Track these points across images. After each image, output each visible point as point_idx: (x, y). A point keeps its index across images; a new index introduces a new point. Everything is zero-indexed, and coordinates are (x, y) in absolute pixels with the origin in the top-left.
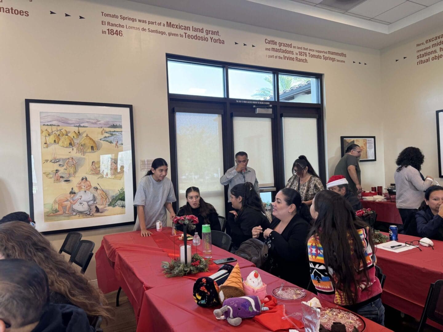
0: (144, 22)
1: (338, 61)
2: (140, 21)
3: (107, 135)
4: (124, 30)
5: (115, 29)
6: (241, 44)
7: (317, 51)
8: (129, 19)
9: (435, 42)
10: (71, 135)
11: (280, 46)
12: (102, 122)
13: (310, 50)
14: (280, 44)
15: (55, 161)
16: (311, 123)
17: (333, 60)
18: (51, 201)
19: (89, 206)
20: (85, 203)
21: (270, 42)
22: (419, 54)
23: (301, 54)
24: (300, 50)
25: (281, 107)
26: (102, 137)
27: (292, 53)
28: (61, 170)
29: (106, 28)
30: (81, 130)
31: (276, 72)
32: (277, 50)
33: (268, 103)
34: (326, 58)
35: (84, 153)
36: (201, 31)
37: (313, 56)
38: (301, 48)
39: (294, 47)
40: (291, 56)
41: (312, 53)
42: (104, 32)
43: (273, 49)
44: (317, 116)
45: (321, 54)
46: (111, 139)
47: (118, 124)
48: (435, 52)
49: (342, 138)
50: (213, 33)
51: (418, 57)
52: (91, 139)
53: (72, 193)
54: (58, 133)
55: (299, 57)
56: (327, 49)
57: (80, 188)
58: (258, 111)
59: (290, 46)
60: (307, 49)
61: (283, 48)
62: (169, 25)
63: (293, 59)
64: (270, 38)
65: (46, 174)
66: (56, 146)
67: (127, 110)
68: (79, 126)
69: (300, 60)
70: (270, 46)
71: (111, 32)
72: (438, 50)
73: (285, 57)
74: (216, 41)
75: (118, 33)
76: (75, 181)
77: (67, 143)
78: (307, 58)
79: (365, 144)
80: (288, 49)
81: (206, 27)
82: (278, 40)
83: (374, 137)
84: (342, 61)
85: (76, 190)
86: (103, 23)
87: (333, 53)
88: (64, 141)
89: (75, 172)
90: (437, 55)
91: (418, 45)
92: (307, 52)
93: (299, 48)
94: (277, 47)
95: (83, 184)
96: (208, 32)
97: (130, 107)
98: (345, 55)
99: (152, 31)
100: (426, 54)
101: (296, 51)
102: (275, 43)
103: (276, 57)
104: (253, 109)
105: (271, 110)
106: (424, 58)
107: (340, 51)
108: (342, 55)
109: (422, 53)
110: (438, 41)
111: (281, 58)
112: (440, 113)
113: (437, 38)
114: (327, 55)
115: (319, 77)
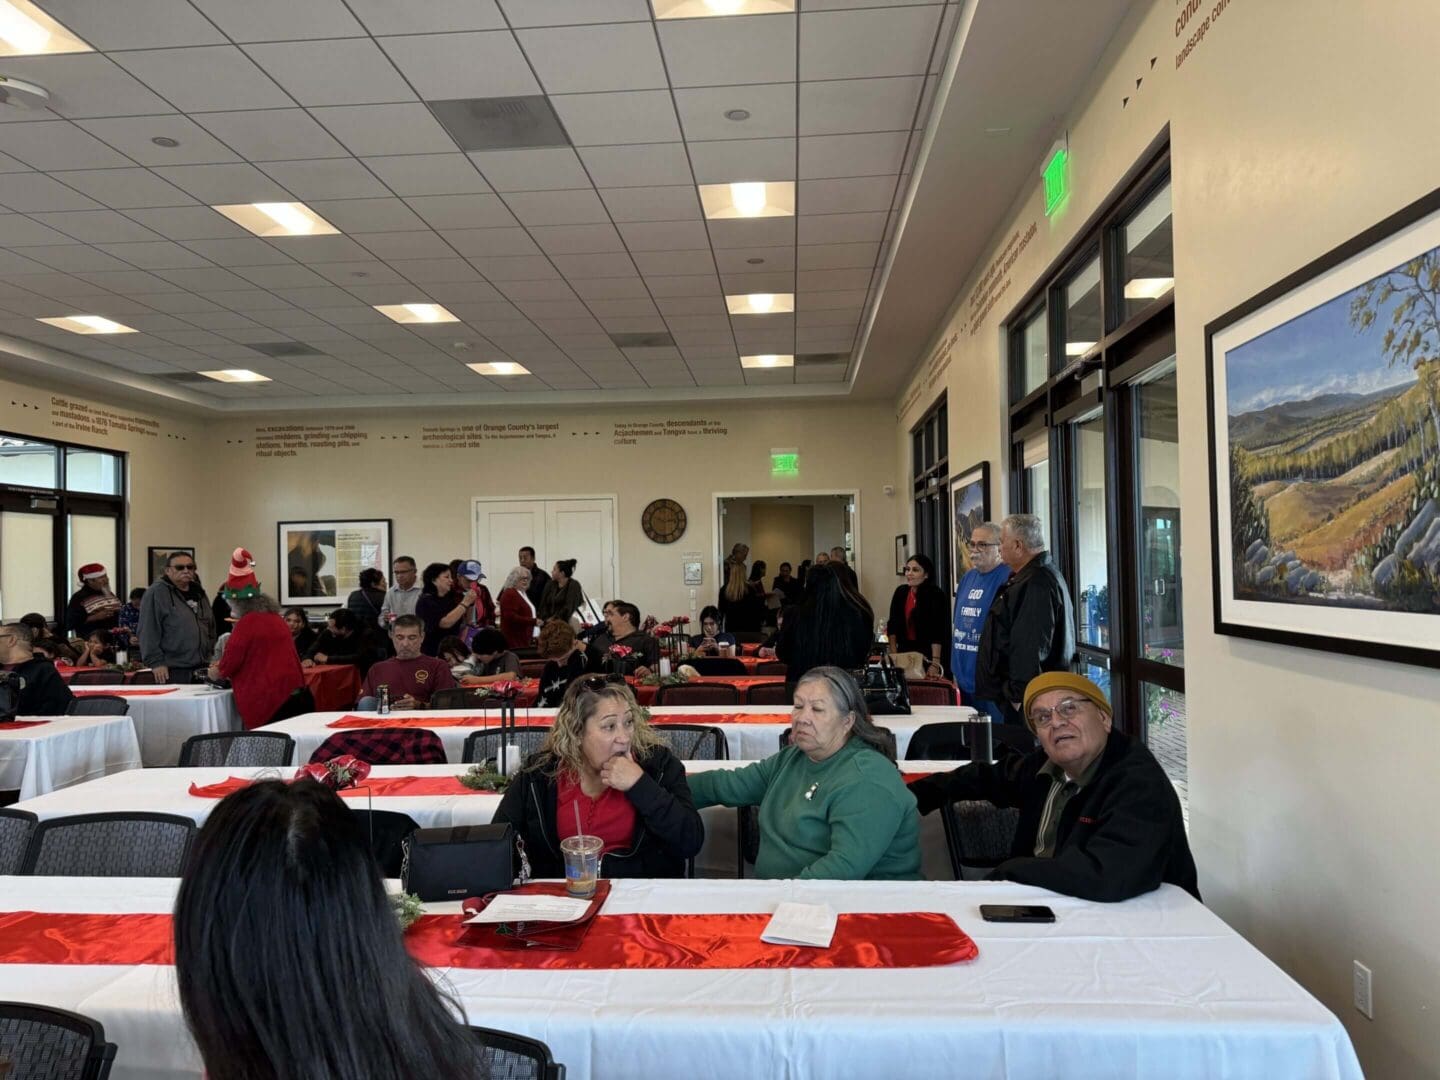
1: (148, 433)
7: (120, 418)
9: (277, 433)
11: (72, 408)
13: (112, 416)
14: (72, 406)
16: (107, 525)
17: (142, 431)
21: (62, 404)
22: (258, 442)
23: (99, 421)
24: (99, 416)
25: (69, 499)
27: (86, 419)
31: (63, 447)
32: (67, 415)
33: (52, 493)
34: (132, 429)
37: (114, 425)
38: (99, 413)
39: (91, 411)
40: (86, 424)
41: (114, 420)
43: (63, 414)
44: (117, 514)
45: (126, 423)
48: (278, 445)
49: (151, 550)
51: (258, 446)
55: (97, 426)
56: (133, 415)
58: (35, 504)
59: (84, 408)
60: (106, 414)
61: (76, 412)
63: (88, 429)
69: (99, 431)
70: (59, 408)
72: (282, 445)
73: (78, 426)
78: (108, 428)
80: (83, 413)
82: (69, 400)
84: (153, 434)
87: (141, 422)
90: (280, 450)
91: (258, 430)
92: (108, 418)
94: (67, 410)
98: (157, 425)
100: (270, 446)
101: (93, 416)
102: (65, 405)
103: (66, 425)
104: (29, 501)
105: (55, 503)
106: (265, 449)
107: (150, 419)
108: (155, 424)
109: (263, 442)
110: (283, 433)
111: (72, 426)
112: (282, 526)
113: (281, 429)
114: (134, 424)
115: (120, 456)
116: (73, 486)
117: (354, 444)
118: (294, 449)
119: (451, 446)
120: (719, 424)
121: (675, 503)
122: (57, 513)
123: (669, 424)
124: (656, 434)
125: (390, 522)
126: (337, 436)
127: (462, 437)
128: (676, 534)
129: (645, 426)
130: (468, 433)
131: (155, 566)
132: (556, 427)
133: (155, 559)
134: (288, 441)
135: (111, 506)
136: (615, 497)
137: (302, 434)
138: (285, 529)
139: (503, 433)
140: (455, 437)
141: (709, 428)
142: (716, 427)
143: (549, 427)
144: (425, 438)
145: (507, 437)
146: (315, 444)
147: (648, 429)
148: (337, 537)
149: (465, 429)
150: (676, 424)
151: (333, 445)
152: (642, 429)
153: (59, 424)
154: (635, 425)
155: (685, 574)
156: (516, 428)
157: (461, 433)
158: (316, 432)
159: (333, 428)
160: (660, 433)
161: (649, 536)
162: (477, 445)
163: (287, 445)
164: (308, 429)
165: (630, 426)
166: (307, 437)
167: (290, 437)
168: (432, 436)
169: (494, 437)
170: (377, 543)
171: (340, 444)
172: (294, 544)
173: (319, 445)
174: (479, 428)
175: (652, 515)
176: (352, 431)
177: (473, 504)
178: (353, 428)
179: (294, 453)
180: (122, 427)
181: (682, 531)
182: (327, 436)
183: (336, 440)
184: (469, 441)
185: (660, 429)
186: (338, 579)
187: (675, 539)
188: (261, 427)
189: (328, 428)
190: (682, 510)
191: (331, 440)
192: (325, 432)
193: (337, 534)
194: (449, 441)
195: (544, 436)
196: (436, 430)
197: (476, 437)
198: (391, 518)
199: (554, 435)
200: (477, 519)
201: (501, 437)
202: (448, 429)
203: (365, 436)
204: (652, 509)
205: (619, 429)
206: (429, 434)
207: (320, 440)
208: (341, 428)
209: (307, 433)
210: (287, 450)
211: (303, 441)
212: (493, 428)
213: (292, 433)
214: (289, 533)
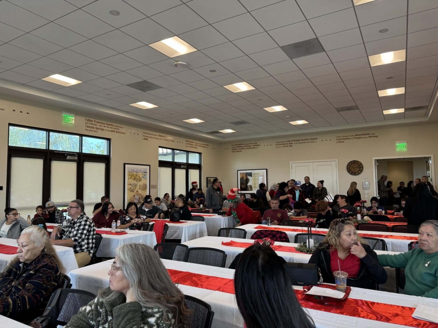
0: (153, 135)
1: (206, 148)
2: (152, 135)
3: (143, 176)
4: (148, 138)
5: (146, 138)
8: (150, 134)
9: (237, 146)
10: (135, 175)
12: (142, 171)
15: (130, 185)
16: (197, 172)
18: (129, 199)
19: (138, 201)
20: (137, 200)
21: (188, 141)
23: (195, 145)
25: (189, 165)
26: (142, 176)
27: (193, 145)
28: (132, 187)
29: (144, 137)
30: (137, 174)
31: (188, 152)
33: (185, 164)
34: (203, 147)
35: (138, 182)
37: (199, 146)
40: (193, 146)
41: (199, 145)
42: (143, 139)
44: (199, 169)
46: (144, 177)
47: (146, 172)
48: (237, 149)
49: (207, 178)
51: (232, 150)
52: (139, 177)
53: (134, 196)
54: (131, 175)
56: (203, 143)
57: (136, 194)
58: (182, 167)
59: (192, 142)
60: (197, 143)
61: (191, 143)
62: (160, 136)
65: (128, 189)
66: (131, 179)
67: (149, 167)
68: (137, 173)
69: (195, 148)
70: (187, 142)
71: (145, 139)
72: (238, 149)
74: (172, 141)
75: (147, 139)
76: (135, 191)
77: (134, 178)
80: (192, 143)
82: (189, 140)
84: (208, 148)
85: (135, 195)
86: (143, 136)
87: (205, 145)
88: (133, 178)
89: (135, 188)
91: (232, 145)
93: (195, 143)
94: (189, 143)
95: (137, 193)
97: (149, 166)
99: (155, 138)
101: (194, 144)
104: (181, 166)
105: (186, 166)
106: (234, 150)
108: (208, 145)
109: (234, 148)
110: (239, 146)
111: (190, 147)
112: (238, 171)
114: (203, 146)
115: (200, 154)
116: (190, 162)
117: (257, 148)
118: (241, 150)
119: (284, 147)
120: (375, 134)
121: (359, 161)
122: (187, 169)
123: (356, 135)
124: (351, 139)
125: (267, 170)
126: (252, 146)
127: (287, 144)
128: (359, 172)
129: (347, 136)
130: (289, 142)
131: (208, 182)
132: (316, 139)
133: (208, 180)
134: (240, 148)
135: (198, 167)
136: (337, 160)
137: (243, 146)
138: (239, 172)
139: (299, 142)
140: (285, 144)
141: (371, 135)
142: (373, 135)
143: (314, 139)
144: (276, 145)
145: (301, 143)
146: (246, 148)
147: (348, 137)
148: (252, 174)
149: (288, 141)
150: (359, 135)
151: (251, 148)
152: (346, 138)
153: (187, 146)
154: (344, 136)
155: (363, 186)
156: (303, 140)
157: (287, 143)
158: (247, 145)
159: (251, 144)
160: (353, 139)
161: (349, 173)
162: (291, 146)
163: (239, 149)
164: (245, 144)
165: (342, 137)
167: (240, 147)
168: (278, 144)
169: (296, 143)
170: (263, 176)
171: (253, 148)
172: (241, 176)
173: (248, 148)
174: (292, 141)
175: (350, 166)
176: (256, 144)
177: (290, 164)
179: (241, 151)
180: (201, 146)
181: (362, 171)
182: (250, 146)
183: (252, 147)
184: (289, 145)
185: (352, 137)
186: (253, 186)
187: (359, 174)
188: (233, 145)
190: (361, 164)
192: (249, 145)
193: (252, 173)
194: (283, 145)
195: (313, 142)
196: (279, 142)
197: (291, 144)
198: (267, 168)
199: (316, 142)
200: (292, 169)
201: (299, 143)
202: (283, 142)
203: (260, 145)
204: (350, 164)
205: (338, 138)
206: (277, 144)
207: (248, 147)
208: (253, 144)
209: (245, 145)
210: (240, 150)
211: (243, 148)
212: (296, 141)
213: (241, 146)
214: (240, 173)
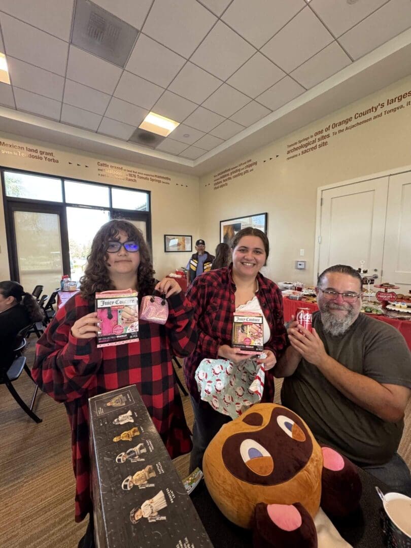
1: (164, 183)
6: (75, 165)
7: (144, 174)
9: (221, 176)
11: (111, 168)
13: (139, 173)
17: (159, 182)
21: (102, 165)
22: (214, 183)
23: (131, 175)
24: (130, 173)
33: (103, 209)
34: (153, 180)
36: (36, 151)
37: (141, 178)
38: (131, 171)
39: (125, 170)
41: (140, 175)
43: (105, 170)
44: (146, 220)
45: (149, 177)
48: (221, 182)
49: (165, 236)
50: (47, 154)
51: (214, 185)
55: (129, 178)
56: (154, 173)
59: (121, 169)
60: (136, 173)
64: (102, 162)
69: (130, 180)
70: (103, 168)
74: (49, 160)
78: (136, 179)
79: (184, 241)
81: (40, 149)
82: (109, 164)
83: (191, 236)
84: (167, 183)
87: (159, 177)
90: (222, 184)
91: (215, 176)
92: (137, 174)
93: (128, 171)
96: (42, 153)
98: (170, 179)
101: (126, 173)
102: (107, 166)
106: (218, 185)
107: (165, 176)
108: (167, 178)
109: (216, 182)
112: (222, 223)
113: (223, 173)
114: (154, 178)
115: (147, 193)
117: (250, 171)
118: (226, 182)
119: (306, 152)
125: (266, 214)
126: (243, 169)
127: (314, 142)
130: (319, 136)
133: (168, 240)
134: (224, 179)
137: (229, 172)
138: (223, 224)
139: (350, 124)
140: (309, 144)
143: (401, 98)
144: (289, 152)
145: (353, 127)
146: (236, 176)
149: (317, 134)
151: (241, 174)
153: (103, 175)
156: (363, 114)
157: (313, 139)
158: (234, 170)
159: (242, 164)
162: (325, 144)
163: (224, 181)
164: (232, 169)
166: (231, 174)
167: (224, 177)
169: (340, 131)
171: (247, 171)
172: (225, 232)
174: (327, 129)
176: (250, 163)
177: (319, 194)
178: (250, 160)
179: (226, 184)
180: (147, 179)
182: (239, 170)
183: (243, 171)
184: (319, 143)
189: (240, 165)
191: (241, 172)
192: (238, 168)
193: (242, 225)
194: (304, 149)
195: (396, 109)
196: (296, 143)
197: (324, 137)
198: (267, 212)
200: (321, 205)
201: (348, 128)
202: (304, 140)
203: (256, 163)
206: (292, 148)
207: (237, 173)
208: (245, 163)
209: (231, 171)
210: (224, 183)
211: (230, 176)
212: (340, 124)
213: (226, 173)
214: (224, 226)
